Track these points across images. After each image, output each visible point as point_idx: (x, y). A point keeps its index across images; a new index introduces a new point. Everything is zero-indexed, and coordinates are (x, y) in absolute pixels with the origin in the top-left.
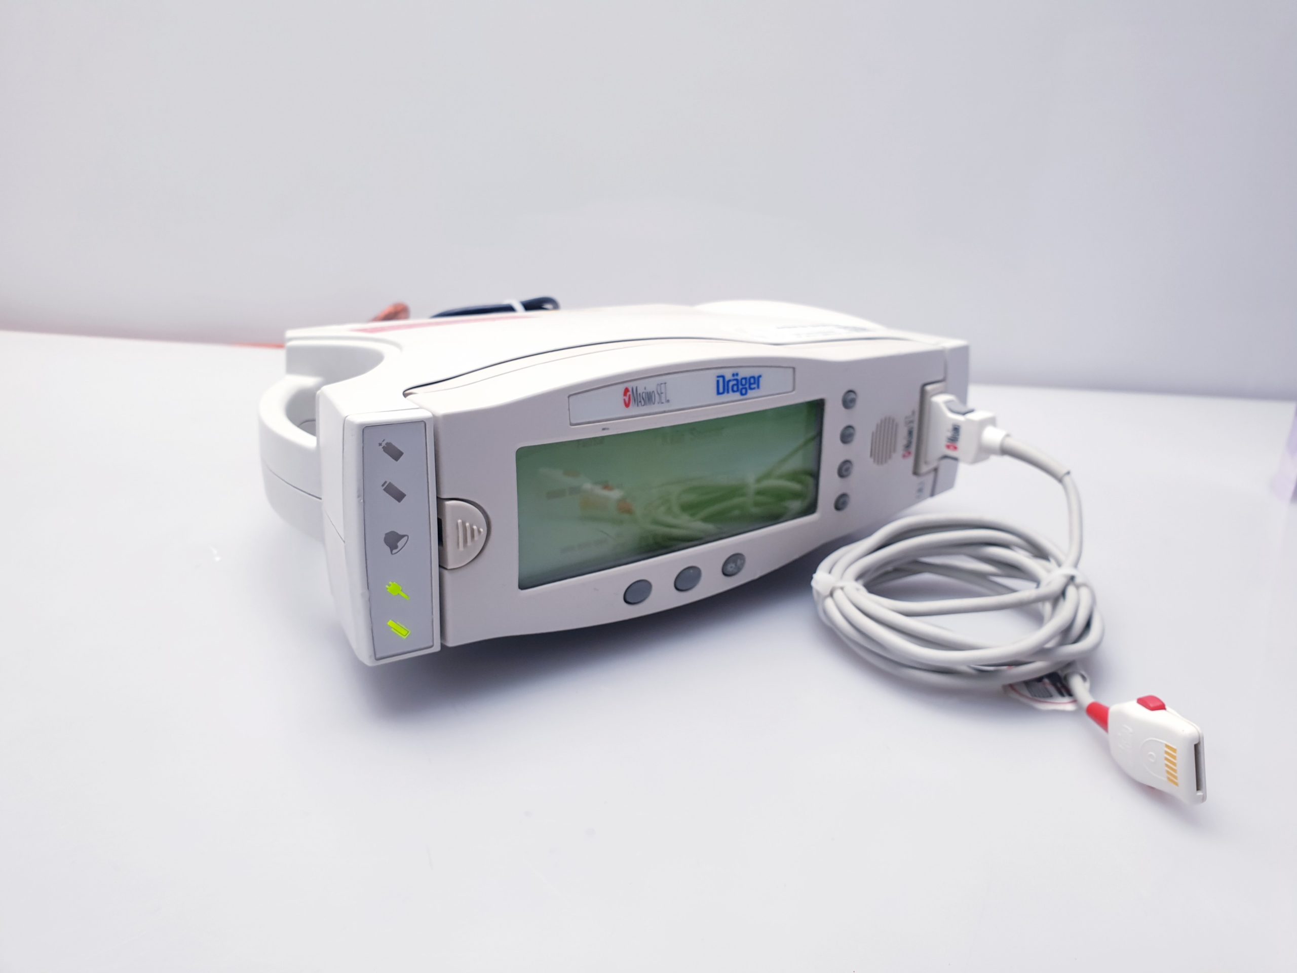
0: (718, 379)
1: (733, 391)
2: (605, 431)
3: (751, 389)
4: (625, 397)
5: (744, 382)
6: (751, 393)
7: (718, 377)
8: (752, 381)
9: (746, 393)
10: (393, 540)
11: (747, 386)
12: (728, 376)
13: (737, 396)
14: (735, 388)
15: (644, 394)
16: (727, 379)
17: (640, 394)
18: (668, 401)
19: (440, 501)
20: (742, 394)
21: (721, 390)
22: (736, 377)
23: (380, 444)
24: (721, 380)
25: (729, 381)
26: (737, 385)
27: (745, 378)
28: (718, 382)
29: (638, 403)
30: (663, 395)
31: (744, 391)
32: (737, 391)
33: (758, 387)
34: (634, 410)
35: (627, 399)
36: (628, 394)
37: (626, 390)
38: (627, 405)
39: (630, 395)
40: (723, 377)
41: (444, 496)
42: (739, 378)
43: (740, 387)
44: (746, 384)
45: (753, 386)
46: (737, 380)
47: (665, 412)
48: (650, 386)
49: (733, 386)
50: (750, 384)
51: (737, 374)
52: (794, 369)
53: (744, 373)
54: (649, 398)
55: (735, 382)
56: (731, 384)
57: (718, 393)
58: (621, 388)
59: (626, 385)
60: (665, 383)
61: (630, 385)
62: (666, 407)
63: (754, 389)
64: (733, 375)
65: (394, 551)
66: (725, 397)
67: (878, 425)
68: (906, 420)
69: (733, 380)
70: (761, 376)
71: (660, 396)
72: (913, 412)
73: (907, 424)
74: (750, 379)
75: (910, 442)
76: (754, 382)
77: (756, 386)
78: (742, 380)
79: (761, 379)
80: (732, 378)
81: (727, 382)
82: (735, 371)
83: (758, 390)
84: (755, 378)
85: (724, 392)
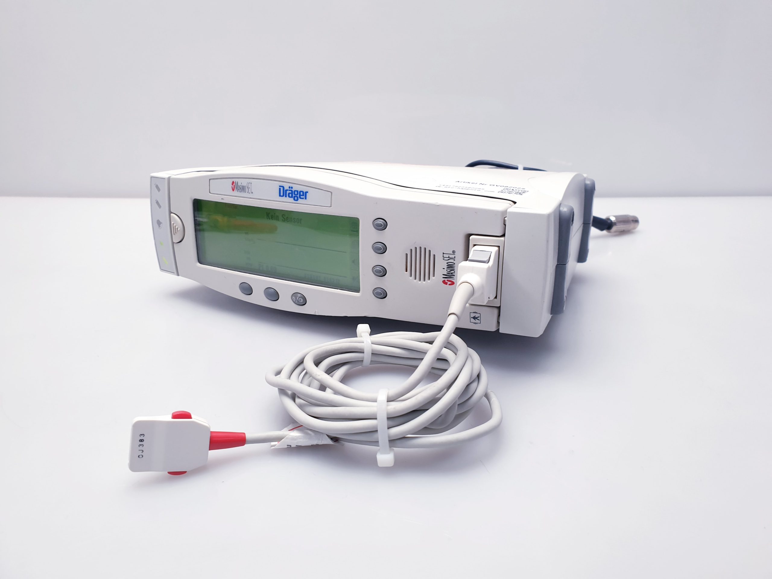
0: (280, 187)
1: (289, 197)
2: (222, 200)
3: (300, 198)
4: (232, 186)
6: (300, 201)
7: (280, 186)
9: (297, 200)
10: (159, 223)
11: (298, 196)
12: (286, 188)
13: (291, 200)
14: (290, 195)
15: (241, 186)
16: (285, 189)
17: (239, 186)
18: (253, 193)
19: (170, 212)
20: (294, 200)
21: (282, 194)
22: (291, 189)
23: (155, 185)
24: (282, 188)
25: (287, 190)
26: (292, 193)
27: (297, 191)
28: (280, 189)
29: (238, 190)
30: (250, 189)
31: (296, 198)
32: (292, 197)
33: (306, 199)
34: (236, 193)
36: (234, 184)
37: (233, 183)
38: (233, 190)
39: (234, 185)
40: (283, 187)
41: (172, 211)
42: (293, 190)
43: (294, 195)
44: (297, 194)
45: (302, 197)
46: (292, 191)
47: (251, 198)
48: (244, 183)
49: (289, 193)
50: (300, 195)
51: (292, 188)
52: (332, 194)
53: (296, 188)
54: (243, 189)
55: (290, 192)
56: (288, 192)
57: (280, 196)
58: (231, 181)
60: (251, 183)
61: (234, 180)
62: (251, 196)
63: (303, 198)
64: (289, 187)
65: (160, 228)
66: (284, 199)
67: (411, 250)
68: (445, 255)
69: (289, 190)
70: (307, 192)
71: (248, 188)
72: (454, 252)
73: (445, 259)
74: (300, 192)
75: (452, 273)
76: (303, 195)
77: (304, 197)
78: (295, 191)
79: (307, 193)
80: (288, 189)
81: (285, 190)
82: (291, 185)
83: (306, 200)
84: (303, 192)
85: (283, 196)
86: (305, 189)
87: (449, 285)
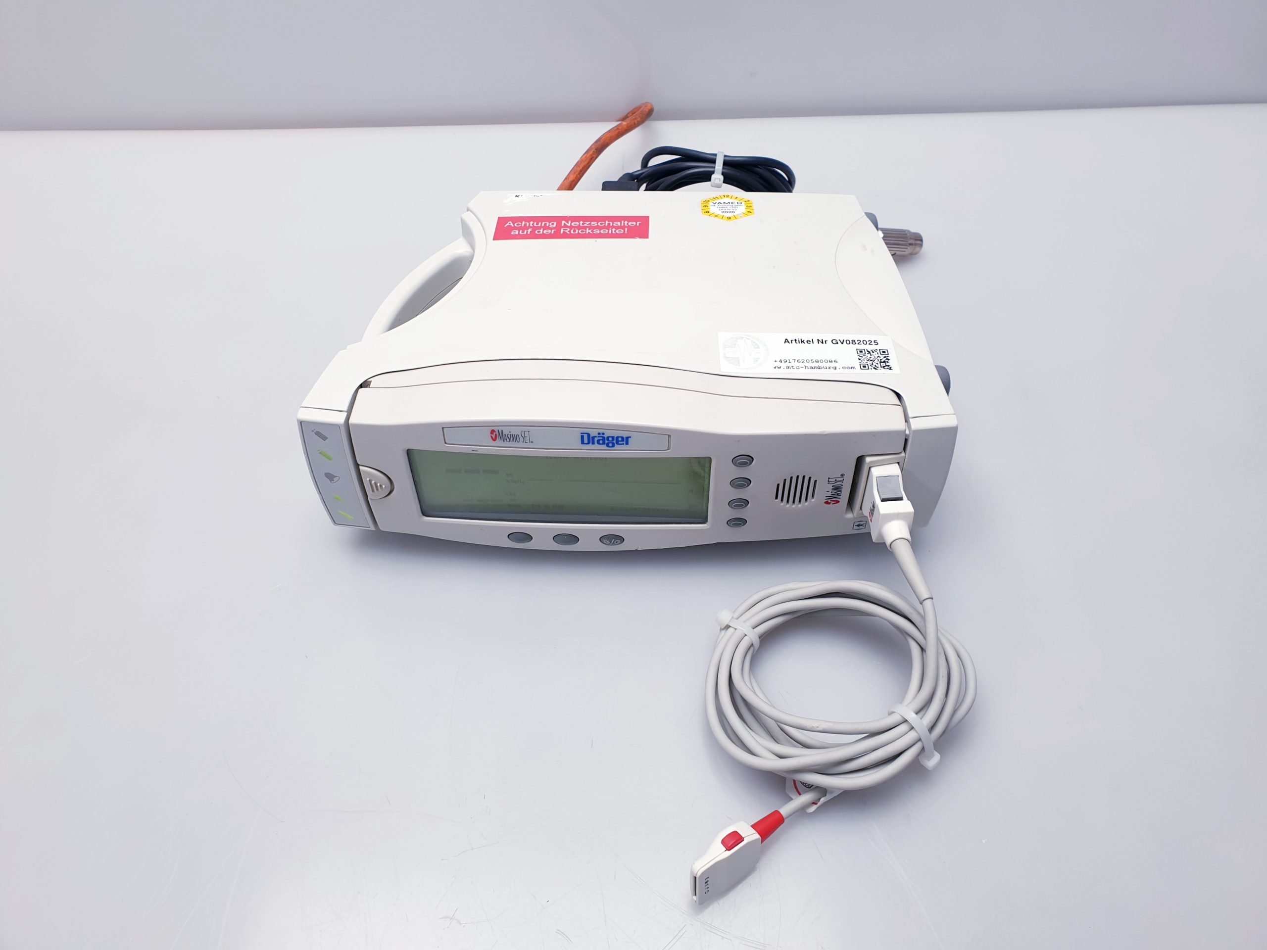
0: (582, 435)
1: (599, 444)
2: (475, 451)
3: (618, 444)
4: (492, 435)
5: (610, 439)
6: (617, 447)
7: (581, 433)
8: (620, 439)
9: (613, 446)
10: (330, 477)
11: (615, 442)
12: (594, 434)
13: (604, 447)
14: (601, 442)
15: (509, 435)
16: (592, 435)
17: (505, 435)
18: (532, 442)
19: (357, 466)
20: (608, 446)
21: (586, 441)
22: (601, 435)
23: (313, 431)
24: (586, 436)
25: (596, 437)
26: (603, 440)
27: (613, 437)
28: (582, 437)
29: (503, 439)
30: (527, 438)
31: (611, 445)
32: (604, 443)
33: (627, 443)
34: (499, 442)
35: (494, 436)
36: (494, 433)
37: (493, 432)
38: (493, 439)
39: (496, 435)
40: (587, 434)
41: (359, 463)
42: (606, 436)
43: (606, 442)
44: (613, 440)
45: (620, 443)
46: (604, 438)
47: (529, 448)
48: (515, 431)
49: (599, 440)
50: (618, 441)
51: (603, 434)
52: (669, 436)
54: (514, 438)
55: (601, 438)
56: (596, 439)
57: (583, 443)
58: (488, 429)
59: (493, 428)
60: (529, 431)
61: (496, 429)
62: (531, 445)
63: (623, 444)
64: (599, 434)
65: (333, 481)
66: (590, 446)
67: (785, 480)
68: (830, 480)
69: (598, 437)
70: (630, 437)
71: (524, 438)
72: (842, 475)
73: (831, 483)
74: (617, 438)
75: (838, 494)
76: (623, 440)
77: (625, 442)
78: (608, 438)
79: (629, 439)
80: (598, 435)
81: (592, 437)
82: (601, 431)
83: (627, 445)
84: (622, 438)
85: (589, 443)
86: (625, 435)
87: (833, 504)
